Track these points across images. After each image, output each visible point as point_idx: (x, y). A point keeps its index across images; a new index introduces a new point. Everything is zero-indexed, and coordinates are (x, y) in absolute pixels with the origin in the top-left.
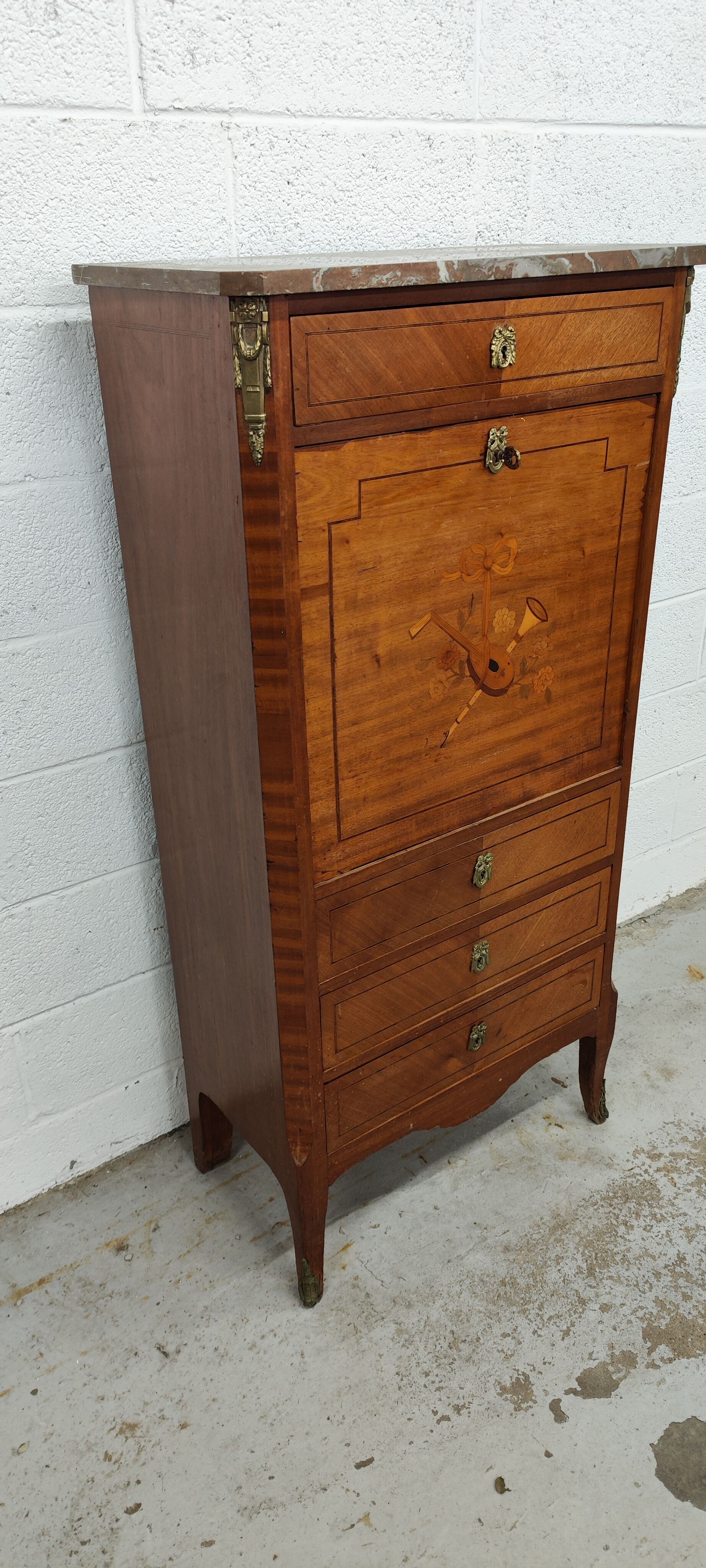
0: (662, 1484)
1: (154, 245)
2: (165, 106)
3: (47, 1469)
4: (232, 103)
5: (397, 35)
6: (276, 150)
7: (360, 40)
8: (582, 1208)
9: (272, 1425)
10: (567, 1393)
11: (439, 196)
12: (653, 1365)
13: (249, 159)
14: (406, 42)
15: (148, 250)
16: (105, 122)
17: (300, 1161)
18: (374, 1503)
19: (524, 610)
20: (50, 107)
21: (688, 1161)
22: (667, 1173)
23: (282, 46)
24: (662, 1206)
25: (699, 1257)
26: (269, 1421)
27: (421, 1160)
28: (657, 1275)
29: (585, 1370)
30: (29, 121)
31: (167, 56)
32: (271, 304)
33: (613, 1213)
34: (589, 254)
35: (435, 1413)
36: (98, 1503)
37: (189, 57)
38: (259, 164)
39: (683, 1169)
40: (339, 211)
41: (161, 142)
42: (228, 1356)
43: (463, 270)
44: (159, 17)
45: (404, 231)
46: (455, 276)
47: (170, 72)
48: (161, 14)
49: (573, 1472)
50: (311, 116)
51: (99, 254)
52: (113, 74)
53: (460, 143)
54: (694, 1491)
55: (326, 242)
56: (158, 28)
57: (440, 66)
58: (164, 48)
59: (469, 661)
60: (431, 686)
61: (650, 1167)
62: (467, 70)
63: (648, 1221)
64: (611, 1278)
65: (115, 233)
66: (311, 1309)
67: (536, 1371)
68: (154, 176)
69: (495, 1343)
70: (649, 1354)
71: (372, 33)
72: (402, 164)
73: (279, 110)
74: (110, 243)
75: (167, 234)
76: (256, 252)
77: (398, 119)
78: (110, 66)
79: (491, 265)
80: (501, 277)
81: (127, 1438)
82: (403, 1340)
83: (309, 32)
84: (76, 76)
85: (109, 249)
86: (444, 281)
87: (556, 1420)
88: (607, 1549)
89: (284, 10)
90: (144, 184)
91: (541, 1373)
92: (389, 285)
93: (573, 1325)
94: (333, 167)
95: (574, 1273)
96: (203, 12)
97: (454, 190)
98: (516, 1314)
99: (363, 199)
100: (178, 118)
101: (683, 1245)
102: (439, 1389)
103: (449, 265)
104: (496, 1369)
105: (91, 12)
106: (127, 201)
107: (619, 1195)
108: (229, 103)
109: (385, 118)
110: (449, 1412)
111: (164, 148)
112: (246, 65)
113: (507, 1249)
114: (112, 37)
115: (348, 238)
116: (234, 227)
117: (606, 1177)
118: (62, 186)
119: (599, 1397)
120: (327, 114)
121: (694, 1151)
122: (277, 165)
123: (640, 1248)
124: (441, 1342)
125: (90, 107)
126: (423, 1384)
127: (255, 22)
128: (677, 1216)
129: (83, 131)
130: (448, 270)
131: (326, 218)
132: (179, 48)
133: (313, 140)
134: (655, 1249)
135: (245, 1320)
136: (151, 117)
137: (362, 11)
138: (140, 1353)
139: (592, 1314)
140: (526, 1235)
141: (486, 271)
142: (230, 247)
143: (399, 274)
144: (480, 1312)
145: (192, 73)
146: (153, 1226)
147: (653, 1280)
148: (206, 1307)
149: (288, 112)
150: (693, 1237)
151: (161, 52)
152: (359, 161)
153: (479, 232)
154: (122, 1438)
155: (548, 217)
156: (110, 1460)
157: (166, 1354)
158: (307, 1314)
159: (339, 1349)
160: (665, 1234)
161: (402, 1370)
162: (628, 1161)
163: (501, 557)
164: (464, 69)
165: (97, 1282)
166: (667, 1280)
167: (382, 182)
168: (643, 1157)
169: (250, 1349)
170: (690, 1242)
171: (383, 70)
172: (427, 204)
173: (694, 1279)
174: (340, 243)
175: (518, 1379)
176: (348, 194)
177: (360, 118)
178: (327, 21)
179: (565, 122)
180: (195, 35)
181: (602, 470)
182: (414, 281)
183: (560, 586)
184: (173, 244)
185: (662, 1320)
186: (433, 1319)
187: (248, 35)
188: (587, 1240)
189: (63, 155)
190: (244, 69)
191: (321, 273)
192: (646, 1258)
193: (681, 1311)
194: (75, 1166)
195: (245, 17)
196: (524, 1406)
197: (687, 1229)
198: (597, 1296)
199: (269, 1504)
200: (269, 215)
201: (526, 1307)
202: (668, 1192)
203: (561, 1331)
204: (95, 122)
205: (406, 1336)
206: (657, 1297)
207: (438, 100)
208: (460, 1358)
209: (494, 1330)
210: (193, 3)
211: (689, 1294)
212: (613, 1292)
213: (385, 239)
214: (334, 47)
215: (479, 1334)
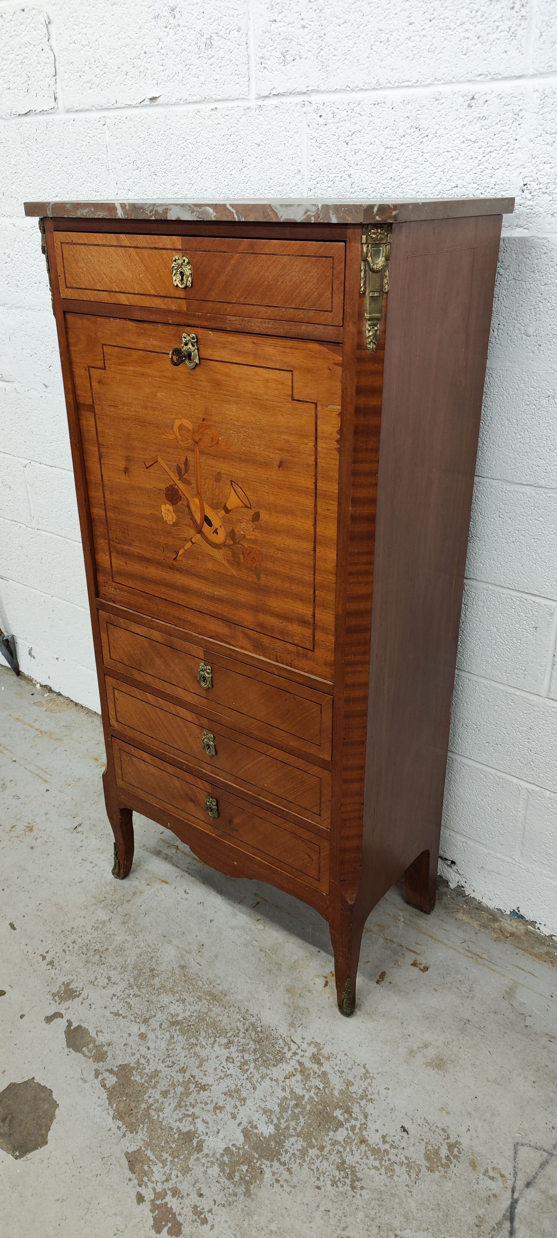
2: (266, 94)
6: (337, 119)
8: (238, 1010)
9: (35, 881)
10: (69, 1021)
11: (481, 151)
12: (97, 1074)
13: (317, 127)
14: (455, 14)
15: (252, 191)
16: (233, 108)
19: (230, 490)
20: (208, 102)
21: (321, 1087)
22: (299, 1070)
23: (347, 39)
24: (258, 1069)
25: (209, 1102)
26: (37, 880)
27: (255, 904)
28: (183, 1071)
29: (87, 1030)
30: (196, 111)
31: (269, 59)
33: (238, 1033)
35: (47, 952)
37: (282, 58)
38: (324, 130)
39: (309, 1084)
41: (263, 118)
43: (132, 210)
44: (268, 34)
46: (127, 214)
47: (271, 71)
48: (268, 31)
49: (11, 1032)
50: (367, 90)
56: (265, 41)
57: (489, 30)
58: (268, 55)
60: (163, 510)
61: (302, 1056)
63: (238, 1059)
64: (172, 1037)
67: (83, 1001)
70: (107, 1070)
71: (422, 13)
72: (444, 123)
73: (341, 88)
77: (444, 84)
79: (151, 208)
80: (159, 218)
82: (98, 925)
83: (369, 23)
86: (121, 217)
87: (46, 1017)
89: (349, 10)
90: (252, 147)
91: (82, 1003)
92: (88, 217)
93: (124, 1017)
95: (171, 1012)
97: (496, 144)
98: (127, 982)
99: (406, 154)
100: (275, 101)
101: (219, 1088)
102: (64, 951)
103: (123, 206)
104: (82, 978)
105: (229, 39)
107: (260, 1035)
108: (307, 87)
109: (431, 84)
110: (48, 959)
111: (266, 122)
112: (320, 57)
113: (183, 967)
114: (240, 53)
116: (306, 177)
117: (277, 1024)
118: (210, 150)
119: (67, 1041)
120: (380, 87)
121: (336, 1093)
122: (338, 130)
123: (208, 1056)
124: (99, 945)
125: (227, 100)
126: (67, 942)
128: (250, 1082)
130: (122, 210)
131: (374, 169)
132: (277, 53)
133: (366, 109)
134: (209, 1066)
136: (260, 102)
139: (136, 1029)
140: (200, 977)
141: (148, 212)
142: (302, 191)
143: (93, 210)
144: (125, 961)
145: (284, 68)
147: (176, 1067)
150: (231, 1096)
152: (403, 123)
153: (525, 185)
154: (25, 828)
157: (76, 829)
158: (111, 876)
160: (227, 1073)
161: (76, 930)
162: (303, 1038)
166: (180, 1078)
167: (423, 140)
168: (312, 1050)
169: (82, 860)
170: (225, 1094)
171: (430, 43)
172: (467, 158)
173: (185, 1098)
175: (76, 991)
177: (408, 86)
180: (287, 42)
181: (290, 399)
182: (102, 215)
185: (139, 1077)
186: (116, 937)
187: (322, 35)
188: (205, 1017)
189: (211, 131)
190: (319, 61)
191: (51, 206)
192: (198, 1060)
193: (151, 1090)
195: (322, 22)
196: (57, 998)
197: (237, 1091)
198: (153, 1030)
201: (135, 987)
202: (278, 1072)
203: (118, 1011)
205: (101, 927)
206: (161, 1071)
207: (485, 62)
208: (88, 957)
209: (112, 972)
210: (286, 19)
211: (169, 1096)
212: (159, 1041)
213: (424, 188)
214: (387, 31)
215: (108, 964)
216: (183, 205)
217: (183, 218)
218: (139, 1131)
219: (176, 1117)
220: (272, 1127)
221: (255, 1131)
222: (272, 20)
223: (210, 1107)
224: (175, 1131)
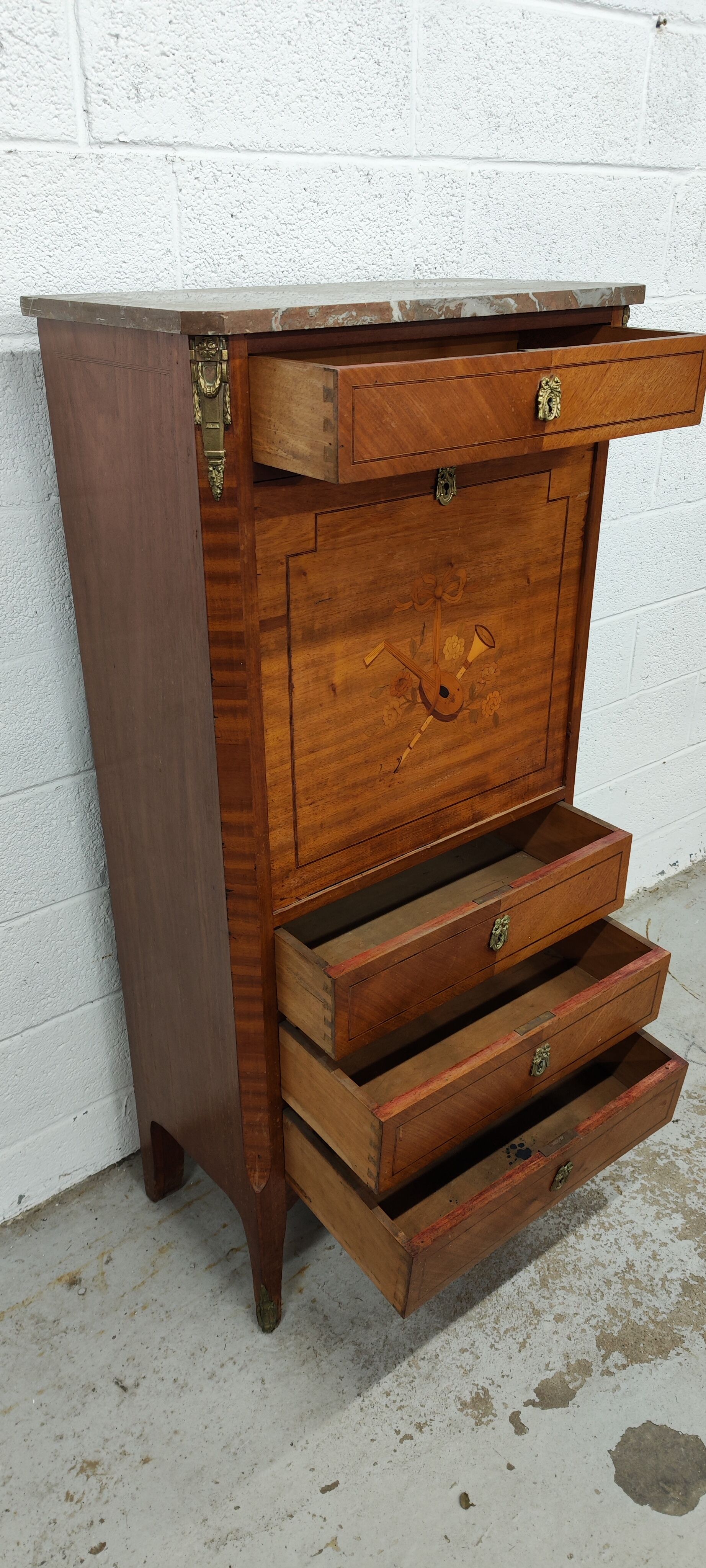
0: (621, 1489)
1: (100, 276)
2: (110, 139)
3: (8, 1513)
4: (176, 137)
5: (336, 73)
6: (220, 184)
7: (301, 77)
9: (235, 1454)
10: (526, 1404)
11: (378, 230)
12: (608, 1373)
13: (193, 192)
14: (346, 80)
16: (51, 155)
17: (258, 1187)
18: (341, 1527)
19: (473, 637)
21: (632, 1169)
22: (612, 1182)
23: (225, 83)
24: (610, 1215)
25: (647, 1264)
26: (233, 1450)
28: (608, 1283)
29: (542, 1381)
31: (112, 90)
32: (230, 342)
33: (564, 1224)
34: (533, 294)
35: (398, 1432)
36: (62, 1545)
37: (134, 91)
38: (203, 197)
39: (628, 1177)
40: (282, 244)
41: (106, 174)
42: (188, 1387)
43: (415, 310)
44: (104, 52)
45: (344, 264)
46: (407, 316)
47: (115, 106)
48: (106, 48)
49: (535, 1483)
50: (254, 151)
51: (45, 285)
52: (58, 107)
53: (398, 179)
54: (652, 1495)
55: (270, 274)
56: (103, 62)
57: (378, 104)
58: (109, 83)
59: (420, 688)
60: (385, 713)
61: (597, 1176)
62: (404, 108)
63: (596, 1229)
64: (563, 1288)
65: (61, 264)
66: (270, 1335)
67: (495, 1385)
68: (100, 208)
69: (453, 1359)
70: (603, 1361)
71: (312, 71)
72: (342, 198)
73: (223, 145)
74: (56, 274)
75: (112, 265)
76: (201, 283)
77: (338, 155)
78: (55, 99)
79: (441, 305)
80: (451, 317)
81: (88, 1477)
82: (362, 1361)
83: (252, 69)
84: (22, 109)
85: (55, 280)
86: (397, 320)
87: (516, 1433)
88: (571, 1557)
89: (226, 46)
90: (90, 216)
91: (499, 1386)
92: (345, 325)
93: (529, 1336)
94: (275, 201)
95: (528, 1285)
96: (147, 48)
97: (392, 224)
98: (473, 1329)
99: (305, 232)
100: (123, 151)
101: (631, 1253)
102: (401, 1408)
103: (402, 305)
104: (456, 1384)
105: (36, 46)
106: (72, 232)
107: (568, 1205)
108: (174, 137)
109: (325, 153)
110: (412, 1431)
111: (110, 180)
112: (190, 100)
114: (57, 70)
115: (290, 270)
116: (179, 259)
119: (557, 1407)
120: (269, 149)
121: (638, 1159)
122: (221, 199)
123: (591, 1257)
125: (35, 139)
126: (384, 1404)
127: (199, 58)
128: (625, 1224)
129: (28, 163)
130: (401, 310)
131: (269, 250)
132: (123, 82)
133: (256, 175)
134: (604, 1258)
135: (204, 1350)
136: (96, 150)
137: (302, 49)
138: (98, 1389)
139: (547, 1325)
141: (436, 311)
142: (175, 279)
143: (354, 314)
144: (438, 1328)
145: (136, 107)
146: (105, 1258)
147: (604, 1288)
148: (163, 1338)
149: (231, 147)
150: (640, 1243)
151: (106, 86)
152: (301, 195)
153: (416, 265)
154: (83, 1476)
155: (482, 251)
156: (72, 1500)
157: (124, 1389)
158: (265, 1339)
159: (299, 1374)
160: (614, 1242)
161: (363, 1391)
163: (451, 586)
164: (402, 107)
165: (51, 1318)
166: (617, 1287)
167: (323, 216)
169: (210, 1378)
170: (638, 1248)
171: (323, 107)
172: (367, 238)
173: (643, 1285)
174: (283, 275)
175: (477, 1394)
176: (290, 227)
177: (301, 153)
178: (268, 59)
179: (497, 159)
180: (140, 70)
181: (545, 501)
182: (369, 321)
183: (507, 613)
184: (118, 275)
185: (614, 1327)
186: (392, 1338)
187: (192, 71)
189: (9, 187)
190: (188, 104)
191: (280, 313)
192: (596, 1267)
193: (632, 1317)
194: (23, 1201)
195: (189, 53)
196: (484, 1420)
197: (634, 1237)
198: (551, 1306)
199: (237, 1535)
200: (213, 247)
201: (482, 1321)
202: (614, 1199)
203: (517, 1343)
204: (41, 154)
205: (366, 1357)
206: (609, 1305)
207: (376, 137)
208: (420, 1375)
209: (452, 1346)
210: (137, 38)
211: (639, 1300)
212: (566, 1302)
213: (327, 271)
214: (276, 83)
215: (438, 1351)
216: (480, 298)
217: (479, 315)
218: (681, 1333)
219: (665, 1297)
220: (674, 1215)
221: (680, 1229)
222: (113, 33)
223: (653, 1264)
224: (680, 1299)
